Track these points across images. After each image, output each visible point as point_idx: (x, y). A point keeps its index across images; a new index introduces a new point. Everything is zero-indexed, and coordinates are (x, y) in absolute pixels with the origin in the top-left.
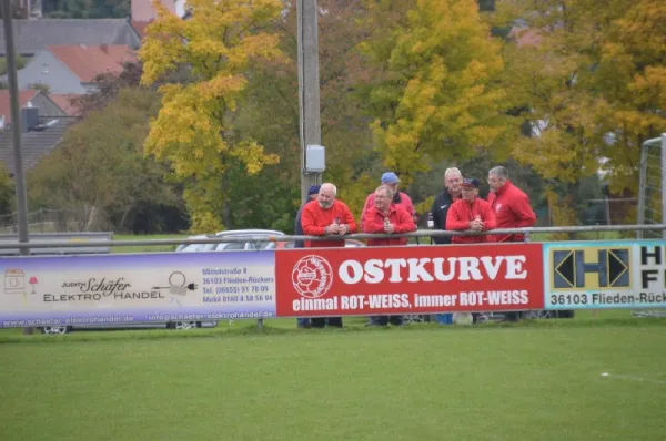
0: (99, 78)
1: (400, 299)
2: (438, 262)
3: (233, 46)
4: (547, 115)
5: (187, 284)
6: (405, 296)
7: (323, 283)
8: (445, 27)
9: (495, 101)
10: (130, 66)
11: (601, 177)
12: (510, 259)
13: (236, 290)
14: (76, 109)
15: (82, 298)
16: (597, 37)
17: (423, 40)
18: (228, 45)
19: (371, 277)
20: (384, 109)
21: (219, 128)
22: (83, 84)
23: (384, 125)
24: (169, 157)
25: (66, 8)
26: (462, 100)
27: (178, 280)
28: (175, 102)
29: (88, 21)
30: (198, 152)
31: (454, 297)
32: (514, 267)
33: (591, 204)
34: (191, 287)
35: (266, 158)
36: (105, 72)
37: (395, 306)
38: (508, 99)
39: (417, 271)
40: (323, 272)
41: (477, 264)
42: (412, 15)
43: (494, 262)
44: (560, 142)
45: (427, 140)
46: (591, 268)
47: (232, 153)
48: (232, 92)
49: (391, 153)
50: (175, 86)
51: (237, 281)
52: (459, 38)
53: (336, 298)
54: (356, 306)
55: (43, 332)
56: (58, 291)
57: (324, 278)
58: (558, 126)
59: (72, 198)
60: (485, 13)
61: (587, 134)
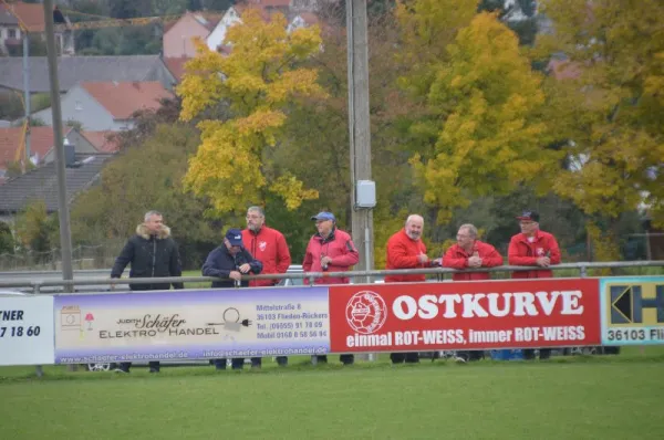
0: (136, 115)
1: (454, 335)
2: (493, 298)
3: (272, 81)
4: (588, 149)
5: (241, 321)
6: (459, 332)
7: (376, 320)
8: (484, 61)
9: (535, 136)
10: (166, 102)
11: (641, 212)
12: (566, 295)
13: (290, 325)
14: (115, 145)
15: (138, 334)
16: (639, 71)
17: (463, 74)
18: (267, 81)
19: (426, 312)
20: (423, 144)
21: (258, 163)
22: (116, 121)
23: (423, 160)
24: (208, 193)
25: (98, 46)
26: (502, 134)
27: (232, 316)
28: (214, 138)
29: (121, 57)
30: (238, 188)
31: (509, 333)
32: (571, 302)
33: (630, 239)
34: (246, 323)
35: (305, 193)
36: (142, 108)
37: (450, 341)
38: (550, 133)
39: (472, 307)
40: (377, 308)
41: (533, 300)
42: (452, 49)
43: (549, 297)
44: (602, 176)
45: (468, 174)
46: (648, 304)
47: (271, 189)
48: (271, 127)
49: (430, 188)
50: (214, 122)
51: (291, 317)
52: (499, 72)
53: (390, 334)
54: (410, 342)
55: (88, 369)
56: (114, 328)
57: (377, 314)
58: (600, 160)
59: (111, 235)
60: (525, 47)
61: (629, 168)
